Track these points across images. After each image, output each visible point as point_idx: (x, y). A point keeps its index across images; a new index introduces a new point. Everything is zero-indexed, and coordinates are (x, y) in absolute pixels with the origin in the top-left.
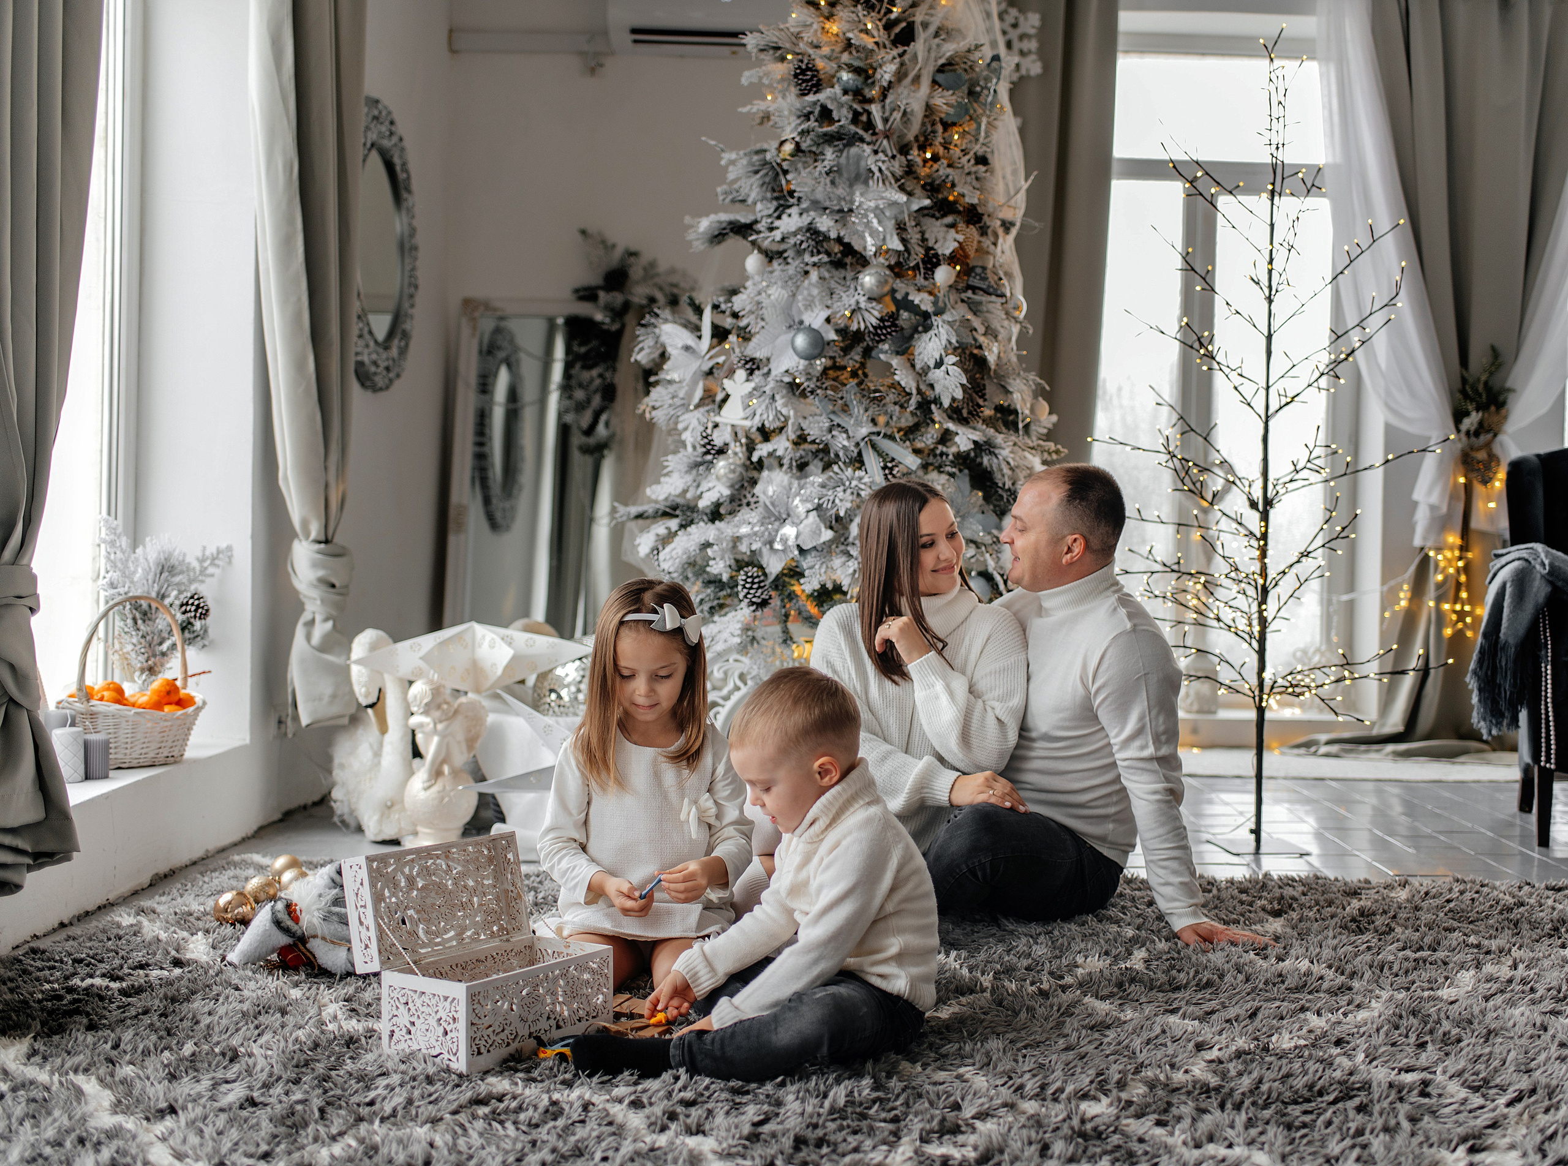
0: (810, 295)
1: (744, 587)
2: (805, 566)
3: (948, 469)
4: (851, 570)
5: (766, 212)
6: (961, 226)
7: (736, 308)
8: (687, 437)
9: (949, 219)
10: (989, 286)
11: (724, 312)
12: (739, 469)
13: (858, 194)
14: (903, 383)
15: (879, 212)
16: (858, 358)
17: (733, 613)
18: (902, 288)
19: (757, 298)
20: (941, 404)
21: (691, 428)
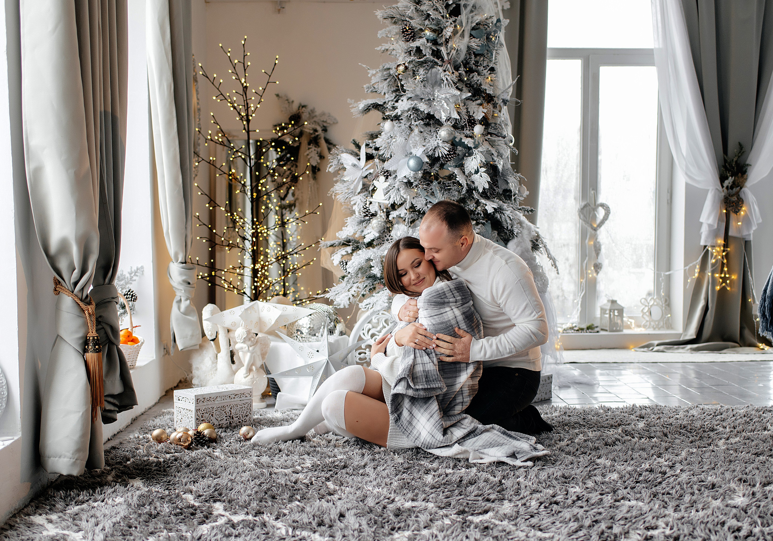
0: (415, 140)
3: (481, 221)
5: (390, 99)
6: (485, 104)
7: (378, 146)
8: (356, 208)
9: (479, 102)
10: (498, 133)
11: (371, 148)
12: (383, 224)
13: (436, 91)
14: (461, 182)
15: (447, 100)
16: (437, 169)
17: (382, 292)
18: (459, 136)
19: (387, 141)
20: (478, 190)
21: (357, 204)
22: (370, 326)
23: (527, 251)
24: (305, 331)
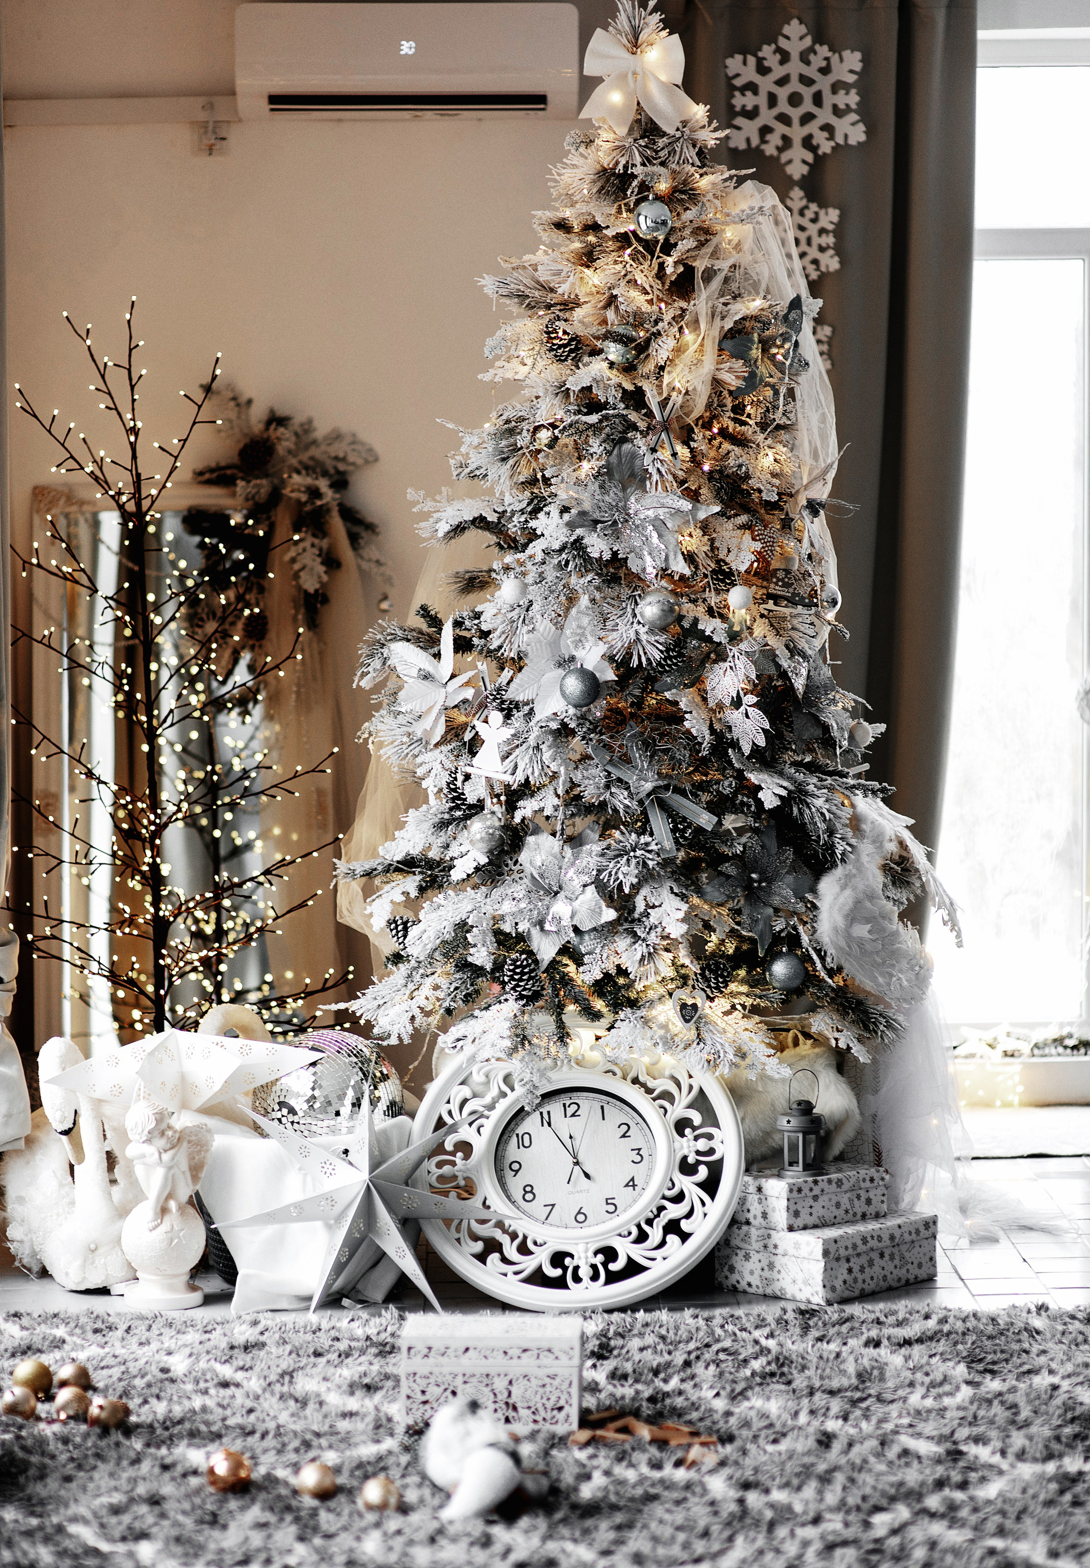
0: (579, 627)
1: (512, 978)
2: (583, 951)
4: (639, 957)
5: (518, 507)
6: (759, 527)
7: (484, 627)
8: (429, 785)
9: (743, 519)
10: (795, 595)
11: (468, 629)
12: (498, 832)
13: (632, 499)
14: (694, 732)
15: (659, 525)
17: (498, 1006)
18: (689, 610)
19: (510, 615)
20: (740, 749)
21: (433, 774)
22: (466, 1092)
23: (871, 897)
24: (300, 1105)
